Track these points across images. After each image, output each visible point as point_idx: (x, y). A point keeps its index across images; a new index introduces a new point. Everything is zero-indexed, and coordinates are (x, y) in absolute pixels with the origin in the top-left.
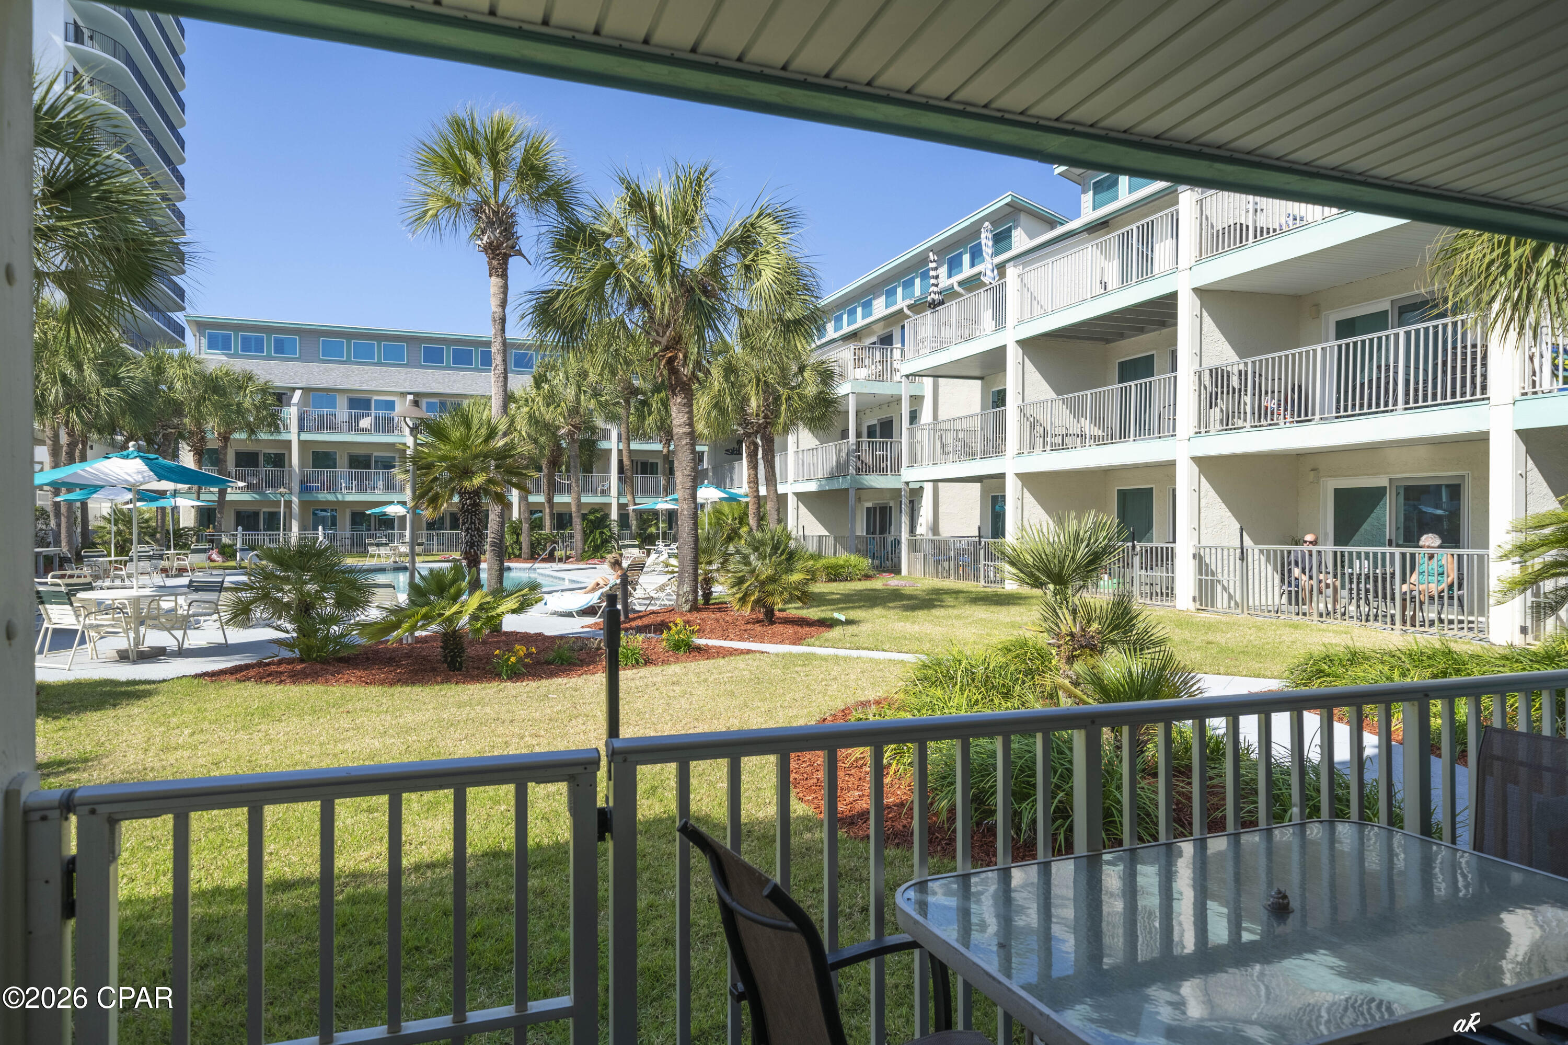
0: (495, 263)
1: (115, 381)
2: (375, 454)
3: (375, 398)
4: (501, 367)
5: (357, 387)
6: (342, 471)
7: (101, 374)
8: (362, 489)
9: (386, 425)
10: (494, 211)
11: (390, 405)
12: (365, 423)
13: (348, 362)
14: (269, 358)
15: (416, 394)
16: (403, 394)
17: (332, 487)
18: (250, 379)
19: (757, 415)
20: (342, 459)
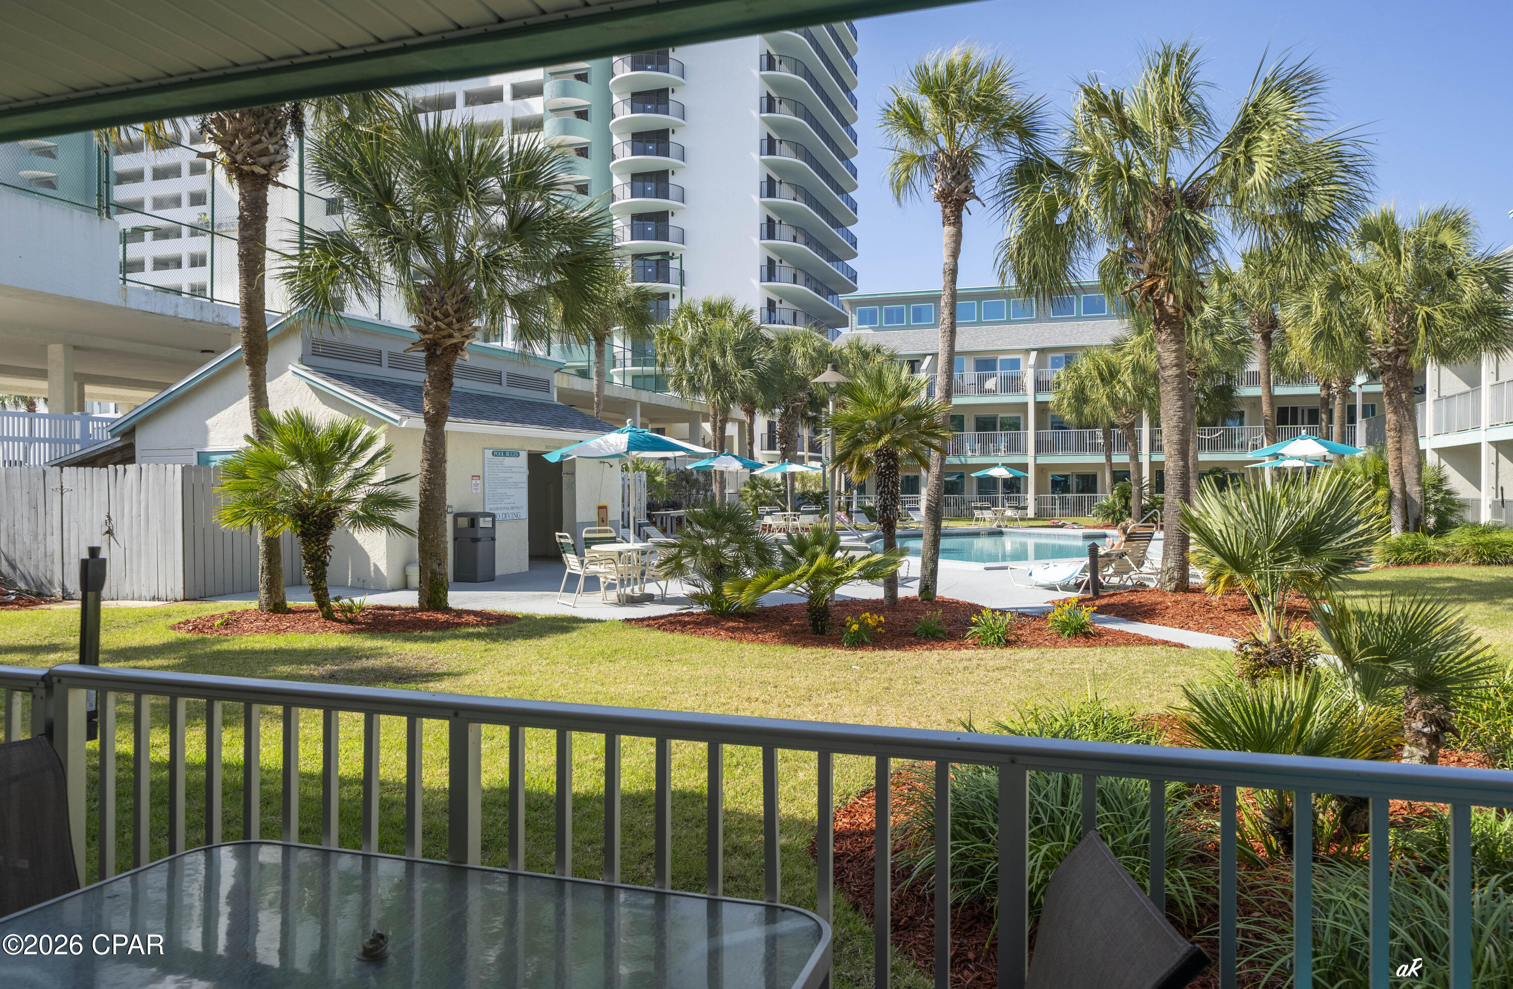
0: (948, 211)
1: (749, 363)
2: (1001, 415)
3: (1001, 357)
4: (947, 322)
5: (982, 348)
6: (970, 433)
7: (737, 358)
8: (985, 452)
9: (1013, 384)
10: (947, 156)
11: (1015, 364)
12: (990, 384)
13: (979, 323)
14: (908, 327)
15: (1042, 351)
16: (1028, 351)
17: (958, 452)
18: (878, 351)
19: (1386, 342)
20: (970, 423)
